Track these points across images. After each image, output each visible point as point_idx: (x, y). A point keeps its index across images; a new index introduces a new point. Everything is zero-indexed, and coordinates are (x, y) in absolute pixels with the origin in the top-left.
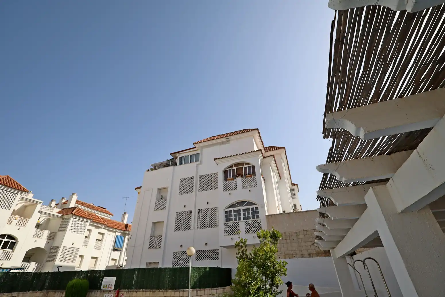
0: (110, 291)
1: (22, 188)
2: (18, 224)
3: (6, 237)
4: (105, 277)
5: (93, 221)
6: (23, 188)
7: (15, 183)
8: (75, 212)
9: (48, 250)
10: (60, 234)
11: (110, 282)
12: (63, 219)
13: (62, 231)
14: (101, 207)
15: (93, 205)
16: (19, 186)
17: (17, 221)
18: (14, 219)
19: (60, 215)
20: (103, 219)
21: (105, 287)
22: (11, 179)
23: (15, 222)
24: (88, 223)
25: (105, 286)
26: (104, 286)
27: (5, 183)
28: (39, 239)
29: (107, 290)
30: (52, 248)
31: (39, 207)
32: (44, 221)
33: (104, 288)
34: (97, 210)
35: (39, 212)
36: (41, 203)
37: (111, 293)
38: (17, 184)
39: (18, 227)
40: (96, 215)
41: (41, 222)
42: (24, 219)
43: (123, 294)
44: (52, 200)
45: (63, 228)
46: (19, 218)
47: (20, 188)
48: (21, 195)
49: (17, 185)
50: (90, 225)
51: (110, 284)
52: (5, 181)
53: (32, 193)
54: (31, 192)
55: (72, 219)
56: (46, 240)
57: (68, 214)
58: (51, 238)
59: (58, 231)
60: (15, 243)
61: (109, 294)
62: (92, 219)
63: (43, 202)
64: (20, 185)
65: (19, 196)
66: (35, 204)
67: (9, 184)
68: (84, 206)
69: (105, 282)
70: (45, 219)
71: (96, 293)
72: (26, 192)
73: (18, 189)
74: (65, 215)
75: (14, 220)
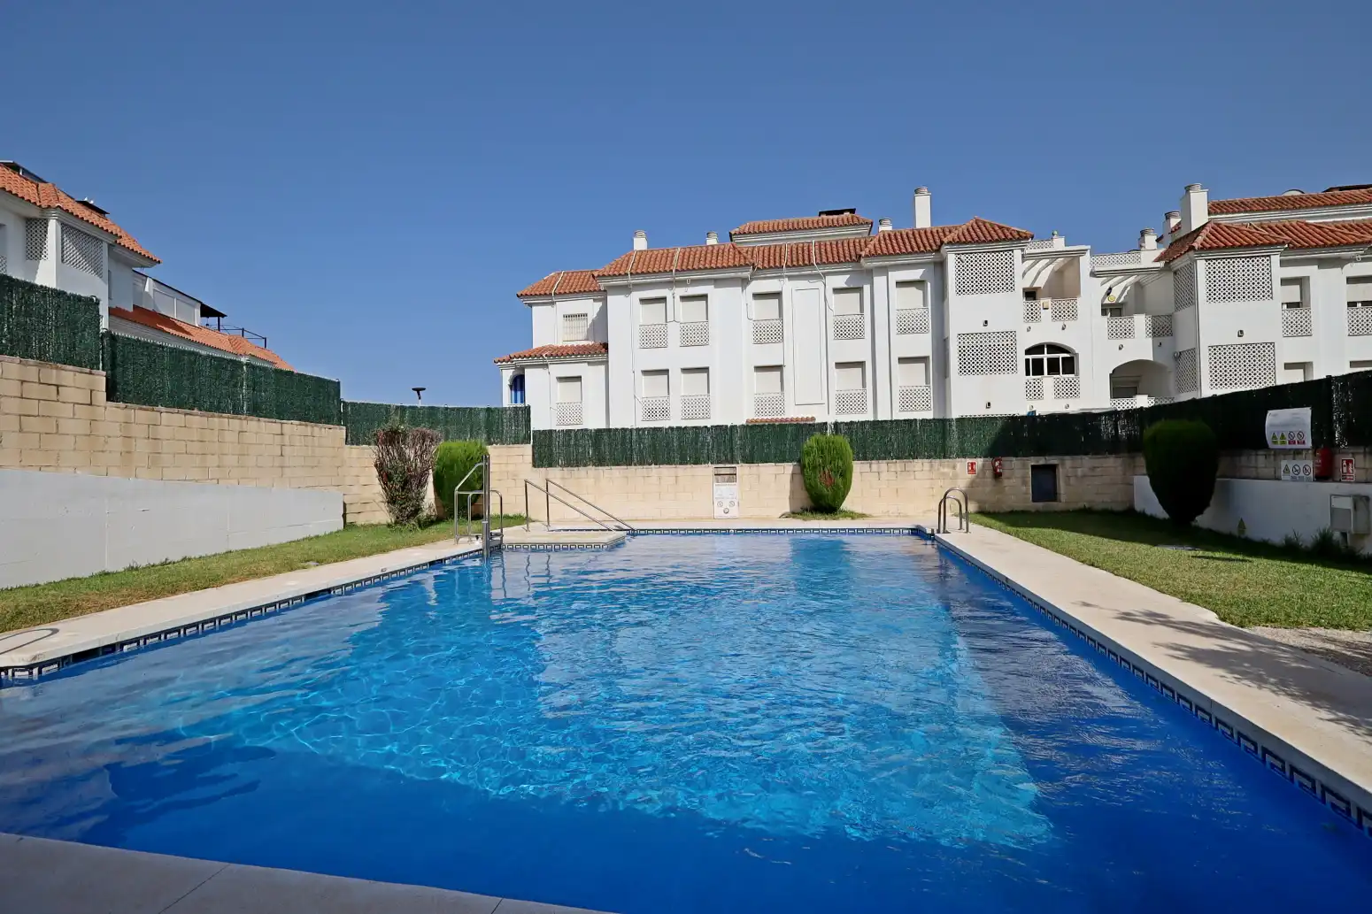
0: (1297, 452)
1: (1015, 234)
2: (1055, 318)
3: (1046, 349)
4: (1270, 412)
5: (1293, 248)
6: (1018, 232)
7: (997, 228)
8: (1205, 240)
9: (1166, 361)
10: (1183, 315)
11: (1294, 425)
12: (1175, 273)
13: (1186, 305)
14: (1341, 189)
15: (1299, 193)
16: (1006, 231)
17: (1050, 310)
18: (1041, 307)
19: (1161, 264)
20: (1352, 227)
21: (1279, 441)
22: (984, 223)
23: (1046, 315)
24: (1276, 259)
25: (1279, 436)
26: (1274, 437)
27: (974, 236)
28: (1128, 340)
29: (1290, 450)
30: (1178, 357)
31: (1086, 263)
32: (1126, 293)
33: (1275, 443)
34: (1319, 206)
35: (1093, 274)
36: (1086, 250)
37: (1302, 459)
38: (1001, 228)
39: (1061, 324)
40: (1307, 224)
41: (1120, 297)
42: (1063, 303)
43: (1349, 462)
44: (1143, 233)
45: (1186, 296)
46: (1050, 303)
47: (1011, 234)
48: (1023, 250)
49: (1003, 231)
50: (1283, 264)
51: (1295, 429)
52: (973, 233)
53: (1060, 235)
54: (1056, 233)
55: (1201, 265)
56: (1150, 340)
57: (1181, 254)
58: (1162, 330)
59: (1177, 309)
60: (1072, 359)
61: (1295, 462)
62: (1283, 243)
63: (1089, 247)
64: (1008, 229)
65: (1017, 253)
66: (1073, 258)
67: (983, 234)
68: (1252, 211)
69: (1271, 425)
70: (1129, 288)
71: (1253, 457)
72: (1026, 238)
73: (1006, 239)
74: (1174, 259)
75: (1042, 311)
